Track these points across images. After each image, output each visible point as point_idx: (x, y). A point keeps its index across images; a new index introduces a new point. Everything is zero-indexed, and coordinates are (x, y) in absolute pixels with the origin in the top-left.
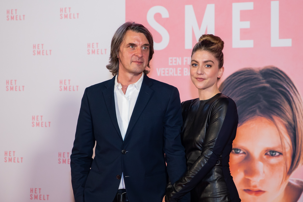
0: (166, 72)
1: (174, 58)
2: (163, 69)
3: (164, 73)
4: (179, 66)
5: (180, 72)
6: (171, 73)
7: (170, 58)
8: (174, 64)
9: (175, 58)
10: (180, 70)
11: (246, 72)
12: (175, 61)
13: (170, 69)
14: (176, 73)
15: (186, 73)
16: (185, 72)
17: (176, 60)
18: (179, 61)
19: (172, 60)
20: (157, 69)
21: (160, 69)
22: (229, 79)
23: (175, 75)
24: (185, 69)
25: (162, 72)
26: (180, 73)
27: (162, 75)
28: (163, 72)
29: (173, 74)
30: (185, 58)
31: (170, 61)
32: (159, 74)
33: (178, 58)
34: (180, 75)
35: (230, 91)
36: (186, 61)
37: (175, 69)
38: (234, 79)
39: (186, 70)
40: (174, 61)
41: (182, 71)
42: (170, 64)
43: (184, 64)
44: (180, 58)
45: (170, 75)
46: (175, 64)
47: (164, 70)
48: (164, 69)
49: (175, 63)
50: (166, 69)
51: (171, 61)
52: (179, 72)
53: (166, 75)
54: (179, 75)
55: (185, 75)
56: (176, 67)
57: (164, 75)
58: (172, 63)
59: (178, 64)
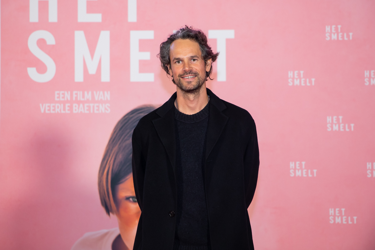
0: (52, 108)
1: (61, 92)
2: (47, 105)
3: (49, 110)
4: (67, 101)
5: (69, 108)
6: (57, 110)
7: (56, 92)
8: (61, 99)
9: (63, 92)
10: (68, 106)
11: (146, 109)
12: (63, 96)
13: (57, 105)
14: (64, 109)
15: (76, 110)
16: (74, 108)
17: (63, 94)
18: (68, 96)
19: (59, 94)
20: (41, 105)
21: (44, 105)
22: (127, 117)
23: (63, 112)
24: (74, 105)
25: (47, 108)
26: (68, 110)
27: (47, 112)
28: (49, 108)
29: (60, 110)
30: (74, 92)
31: (56, 96)
32: (42, 111)
33: (66, 93)
34: (69, 112)
35: (128, 131)
36: (76, 96)
37: (62, 105)
38: (132, 117)
39: (76, 106)
40: (61, 96)
41: (71, 108)
42: (56, 99)
43: (74, 99)
44: (69, 92)
45: (56, 112)
46: (63, 99)
47: (49, 106)
48: (49, 104)
49: (63, 97)
50: (52, 105)
51: (58, 96)
52: (67, 108)
53: (52, 112)
54: (67, 112)
55: (74, 112)
56: (64, 103)
57: (49, 112)
58: (59, 97)
59: (66, 99)
